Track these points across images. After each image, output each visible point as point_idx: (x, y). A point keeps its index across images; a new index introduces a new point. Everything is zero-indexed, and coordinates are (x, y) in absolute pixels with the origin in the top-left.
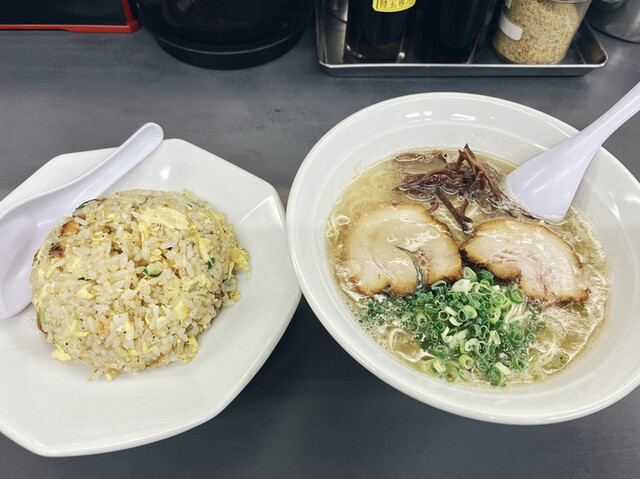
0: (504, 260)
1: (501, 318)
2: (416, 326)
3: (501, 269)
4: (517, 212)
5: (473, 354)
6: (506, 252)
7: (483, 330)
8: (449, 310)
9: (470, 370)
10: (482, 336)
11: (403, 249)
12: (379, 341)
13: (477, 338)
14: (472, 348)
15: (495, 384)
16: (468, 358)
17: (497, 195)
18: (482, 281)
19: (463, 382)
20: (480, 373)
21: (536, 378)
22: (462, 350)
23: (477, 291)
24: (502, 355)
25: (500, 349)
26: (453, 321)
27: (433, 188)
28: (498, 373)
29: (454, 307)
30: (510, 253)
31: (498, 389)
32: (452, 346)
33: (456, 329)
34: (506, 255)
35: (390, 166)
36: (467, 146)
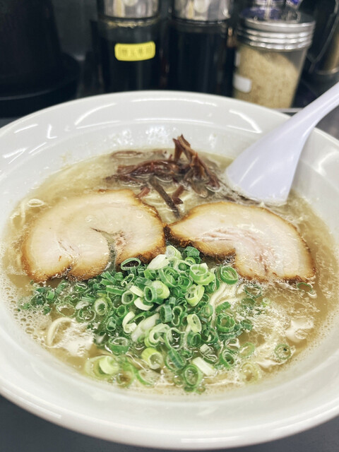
0: (217, 239)
1: (205, 299)
2: (93, 313)
3: (212, 247)
4: (234, 196)
5: (161, 347)
6: (219, 231)
7: (177, 312)
8: (135, 290)
9: (158, 371)
10: (175, 321)
11: (100, 231)
12: (35, 333)
13: (169, 323)
14: (160, 339)
15: (189, 388)
16: (155, 352)
17: (214, 181)
18: (186, 259)
19: (141, 387)
20: (170, 374)
21: (249, 378)
22: (146, 341)
23: (176, 267)
24: (204, 348)
25: (200, 339)
26: (139, 304)
27: (147, 177)
28: (195, 372)
29: (142, 286)
30: (225, 232)
31: (193, 394)
32: (135, 337)
33: (142, 315)
34: (220, 234)
35: (106, 161)
36: (182, 136)
